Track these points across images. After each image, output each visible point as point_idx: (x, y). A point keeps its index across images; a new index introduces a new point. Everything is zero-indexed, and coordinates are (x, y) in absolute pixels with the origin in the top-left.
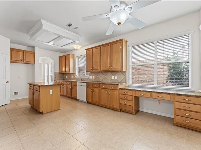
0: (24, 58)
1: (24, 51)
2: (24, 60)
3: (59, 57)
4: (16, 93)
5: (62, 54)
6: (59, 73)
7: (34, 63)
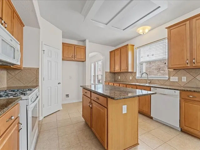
0: (75, 55)
1: (75, 46)
2: (75, 56)
3: (111, 52)
4: (67, 96)
5: (114, 48)
6: (110, 72)
7: (85, 60)
